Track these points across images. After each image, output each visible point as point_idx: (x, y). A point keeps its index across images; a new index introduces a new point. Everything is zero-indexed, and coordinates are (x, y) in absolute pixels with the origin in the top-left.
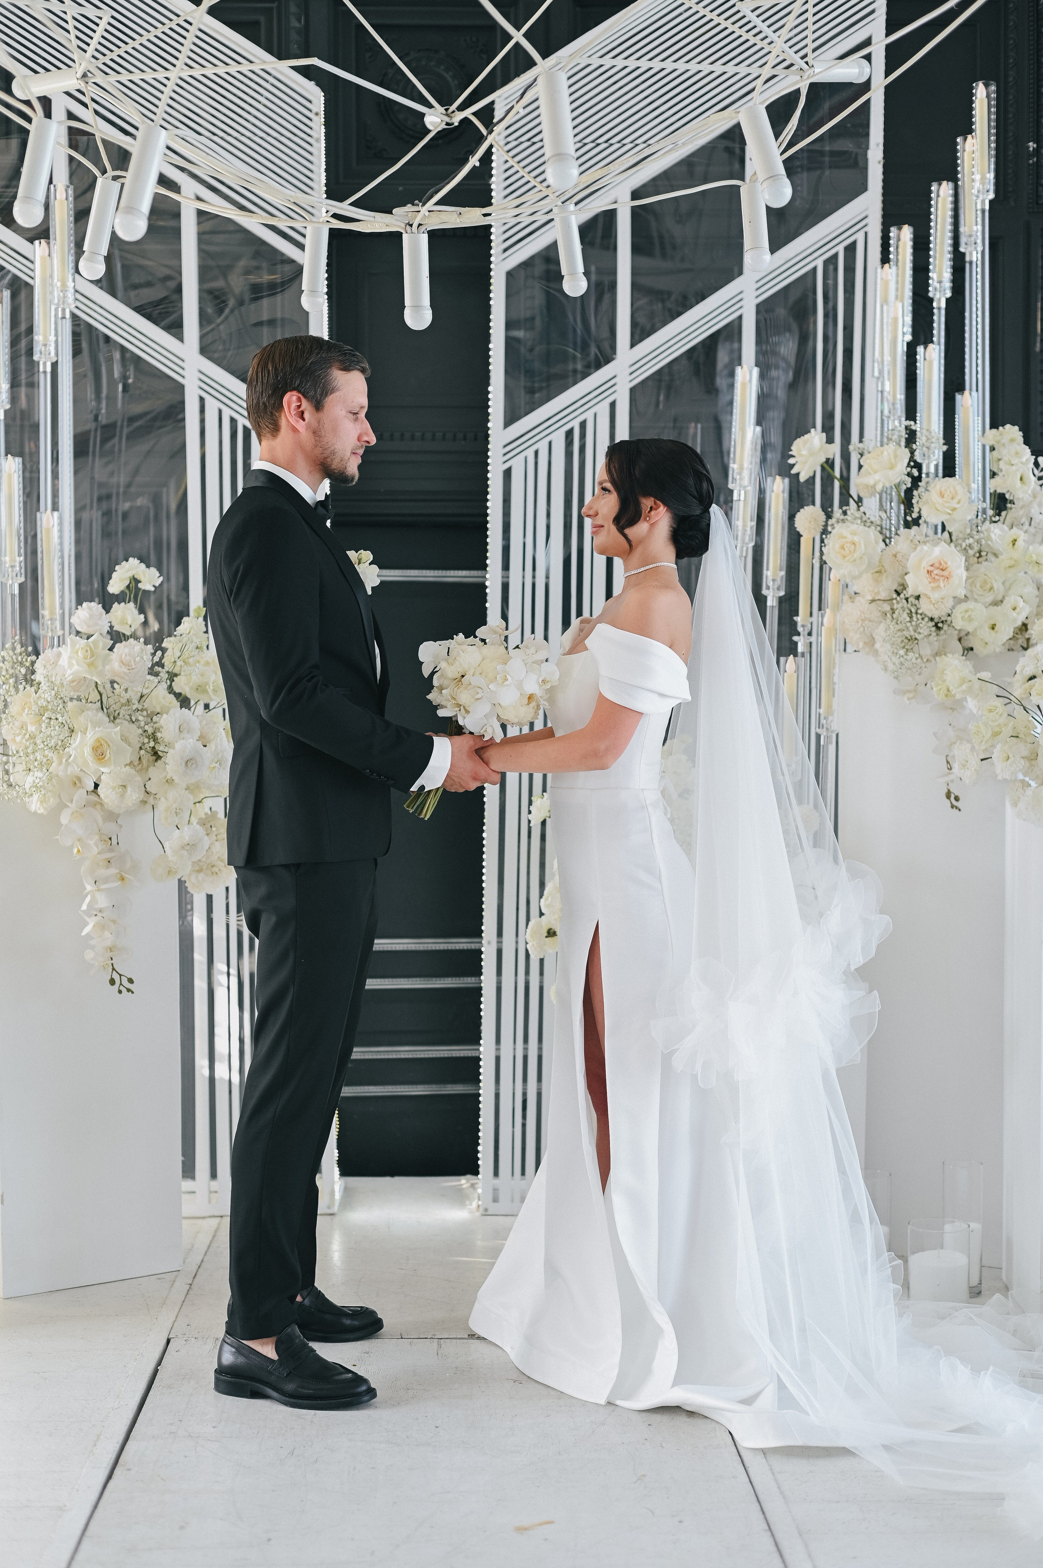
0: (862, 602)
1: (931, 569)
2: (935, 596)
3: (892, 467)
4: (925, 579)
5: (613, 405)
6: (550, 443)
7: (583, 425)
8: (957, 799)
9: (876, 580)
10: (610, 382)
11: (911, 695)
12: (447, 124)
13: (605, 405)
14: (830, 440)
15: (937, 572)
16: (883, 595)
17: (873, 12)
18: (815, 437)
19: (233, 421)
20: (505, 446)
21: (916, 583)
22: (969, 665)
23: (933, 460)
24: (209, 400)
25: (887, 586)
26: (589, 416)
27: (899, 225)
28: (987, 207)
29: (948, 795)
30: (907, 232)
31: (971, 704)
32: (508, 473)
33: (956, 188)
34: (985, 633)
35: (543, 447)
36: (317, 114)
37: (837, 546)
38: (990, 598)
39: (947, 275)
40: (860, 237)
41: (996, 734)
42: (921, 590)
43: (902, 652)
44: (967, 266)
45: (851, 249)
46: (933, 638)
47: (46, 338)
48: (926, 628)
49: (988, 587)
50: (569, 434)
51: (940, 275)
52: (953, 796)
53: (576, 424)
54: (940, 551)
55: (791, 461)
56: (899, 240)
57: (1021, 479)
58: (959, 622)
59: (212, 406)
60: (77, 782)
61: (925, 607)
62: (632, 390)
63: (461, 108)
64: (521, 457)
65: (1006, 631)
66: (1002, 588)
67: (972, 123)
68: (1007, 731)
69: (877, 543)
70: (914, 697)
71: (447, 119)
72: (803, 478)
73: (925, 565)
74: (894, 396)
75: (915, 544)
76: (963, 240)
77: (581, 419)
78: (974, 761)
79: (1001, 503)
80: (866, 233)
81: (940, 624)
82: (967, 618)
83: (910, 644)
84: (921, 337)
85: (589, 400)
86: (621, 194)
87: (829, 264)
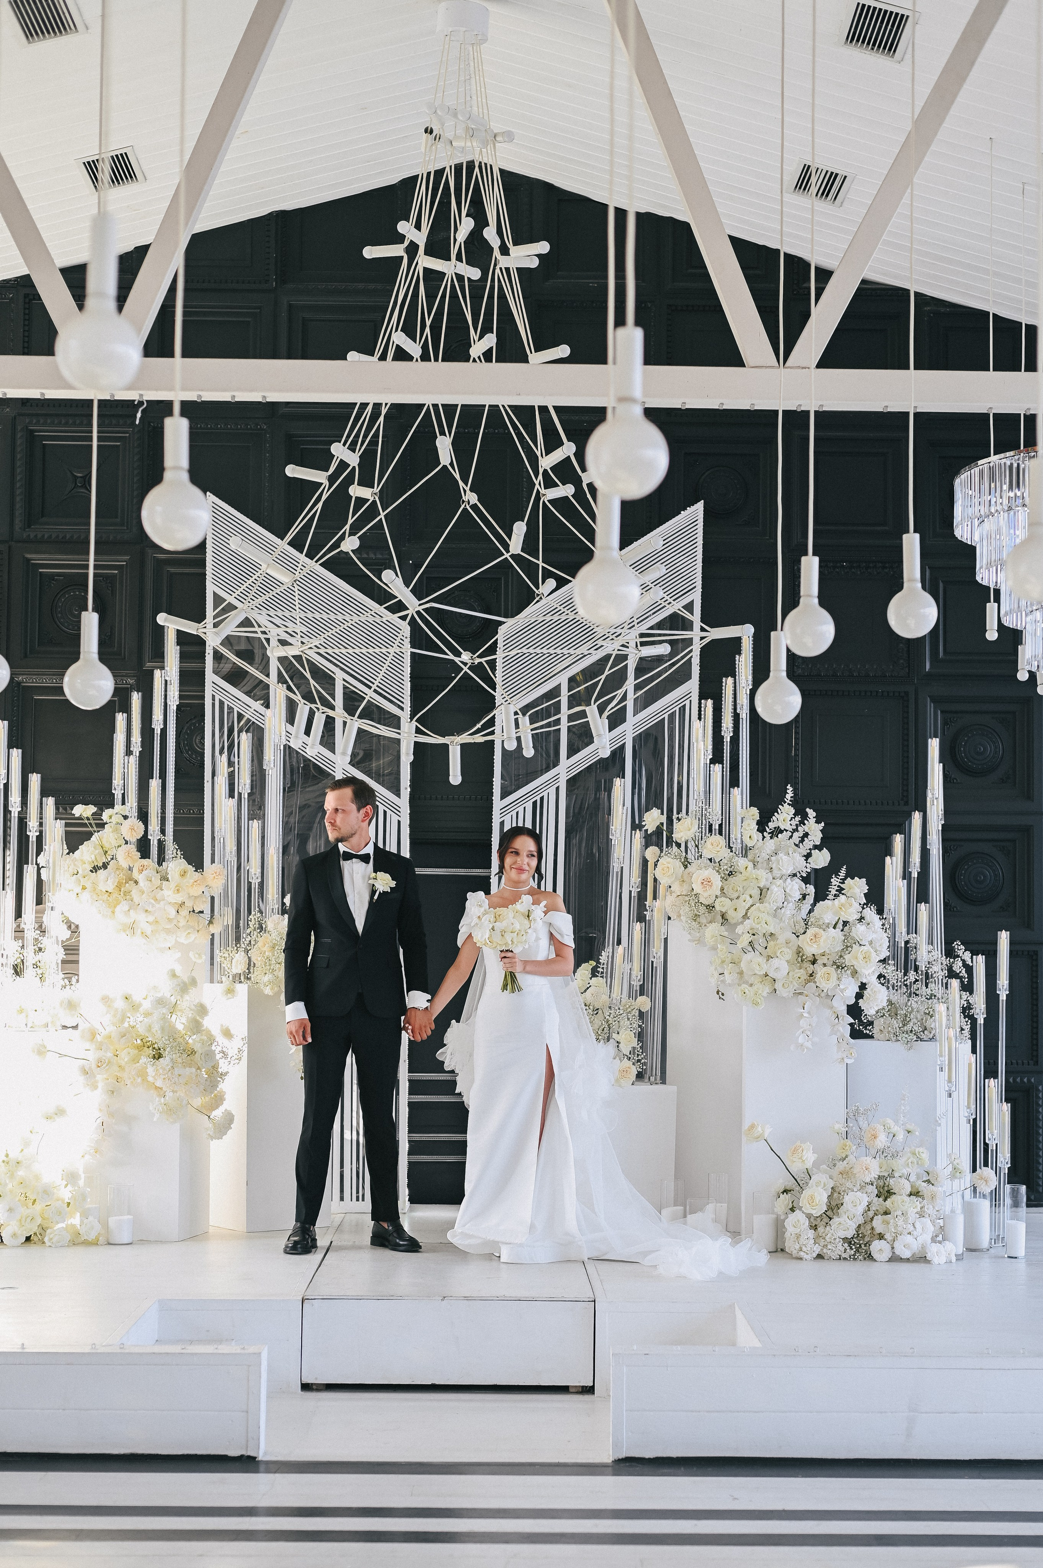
0: (675, 896)
1: (703, 881)
2: (706, 894)
3: (690, 830)
4: (700, 886)
5: (557, 789)
6: (525, 808)
7: (542, 799)
8: (723, 994)
9: (681, 885)
10: (556, 777)
11: (696, 942)
12: (472, 663)
13: (554, 788)
14: (669, 810)
15: (707, 883)
16: (684, 892)
17: (695, 587)
18: (655, 812)
20: (501, 810)
21: (698, 889)
22: (722, 928)
25: (685, 889)
26: (545, 794)
27: (706, 699)
28: (748, 693)
29: (718, 993)
30: (710, 702)
33: (735, 683)
34: (730, 912)
35: (521, 810)
36: (406, 638)
37: (661, 868)
38: (735, 895)
39: (731, 725)
40: (687, 702)
41: (723, 962)
42: (699, 892)
43: (689, 922)
44: (741, 720)
45: (682, 709)
46: (707, 915)
47: (270, 758)
48: (702, 909)
49: (735, 889)
50: (535, 803)
51: (727, 724)
52: (720, 993)
53: (538, 798)
54: (710, 873)
55: (643, 823)
56: (706, 706)
57: (750, 837)
58: (718, 908)
61: (703, 900)
62: (568, 781)
63: (480, 656)
64: (510, 814)
65: (741, 912)
66: (741, 889)
67: (741, 650)
68: (728, 960)
69: (680, 867)
70: (698, 943)
71: (472, 661)
72: (650, 832)
73: (700, 879)
74: (699, 790)
75: (699, 868)
76: (738, 707)
77: (541, 795)
79: (746, 849)
80: (690, 701)
81: (710, 908)
82: (723, 904)
83: (696, 917)
84: (717, 758)
85: (547, 784)
86: (563, 680)
87: (672, 716)
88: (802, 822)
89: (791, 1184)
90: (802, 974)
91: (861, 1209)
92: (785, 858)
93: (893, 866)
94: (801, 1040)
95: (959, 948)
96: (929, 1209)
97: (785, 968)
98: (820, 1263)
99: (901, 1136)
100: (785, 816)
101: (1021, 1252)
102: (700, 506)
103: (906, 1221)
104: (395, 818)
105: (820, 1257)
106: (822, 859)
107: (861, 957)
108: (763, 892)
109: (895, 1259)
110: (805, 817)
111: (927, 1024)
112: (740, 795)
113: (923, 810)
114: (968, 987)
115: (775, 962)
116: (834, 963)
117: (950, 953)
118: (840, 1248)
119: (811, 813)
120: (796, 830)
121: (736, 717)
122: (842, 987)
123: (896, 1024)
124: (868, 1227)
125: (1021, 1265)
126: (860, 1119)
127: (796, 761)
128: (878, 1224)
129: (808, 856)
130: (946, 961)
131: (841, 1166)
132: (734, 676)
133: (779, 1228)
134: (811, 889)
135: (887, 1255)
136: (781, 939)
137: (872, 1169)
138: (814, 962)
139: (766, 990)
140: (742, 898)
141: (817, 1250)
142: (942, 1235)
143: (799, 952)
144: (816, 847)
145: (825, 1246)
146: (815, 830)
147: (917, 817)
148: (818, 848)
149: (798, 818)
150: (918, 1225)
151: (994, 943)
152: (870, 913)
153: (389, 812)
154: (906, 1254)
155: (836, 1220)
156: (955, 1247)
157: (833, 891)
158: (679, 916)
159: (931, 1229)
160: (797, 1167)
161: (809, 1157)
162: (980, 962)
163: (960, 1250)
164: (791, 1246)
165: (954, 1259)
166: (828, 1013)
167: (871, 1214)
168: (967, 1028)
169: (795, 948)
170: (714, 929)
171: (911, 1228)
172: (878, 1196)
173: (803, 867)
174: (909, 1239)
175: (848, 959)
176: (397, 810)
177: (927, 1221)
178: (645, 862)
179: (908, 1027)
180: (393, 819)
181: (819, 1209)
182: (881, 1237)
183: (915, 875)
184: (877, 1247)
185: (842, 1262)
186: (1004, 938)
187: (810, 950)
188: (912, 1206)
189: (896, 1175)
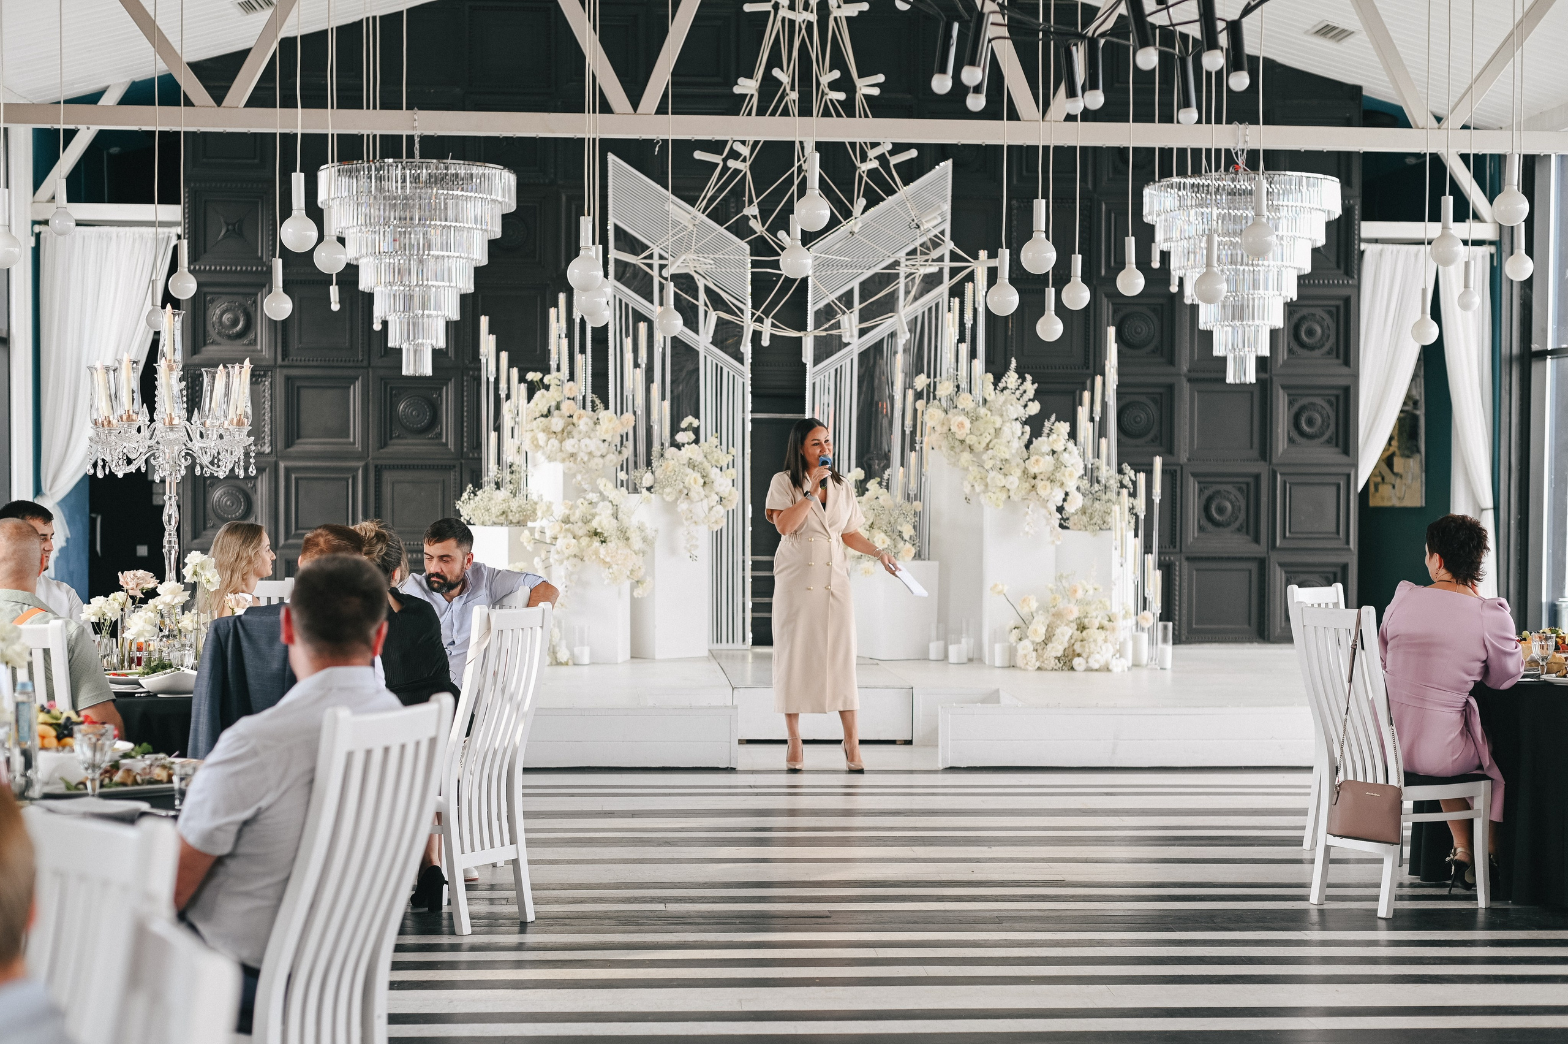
0: (937, 434)
1: (958, 424)
3: (947, 389)
4: (956, 427)
5: (852, 360)
6: (830, 372)
7: (841, 367)
9: (942, 426)
10: (851, 352)
13: (850, 359)
14: (929, 376)
15: (961, 425)
16: (944, 431)
17: (946, 220)
18: (924, 376)
19: (717, 365)
20: (812, 375)
21: (954, 429)
22: (971, 455)
23: (964, 385)
24: (708, 357)
25: (945, 429)
26: (843, 363)
27: (954, 298)
28: (984, 294)
30: (957, 300)
31: (970, 468)
32: (814, 384)
33: (974, 287)
34: (977, 445)
35: (827, 374)
37: (928, 415)
38: (979, 433)
39: (971, 316)
40: (941, 300)
42: (955, 431)
43: (950, 451)
44: (978, 312)
45: (937, 305)
46: (960, 446)
48: (957, 443)
49: (980, 429)
50: (836, 370)
51: (969, 315)
52: (968, 499)
53: (839, 366)
54: (962, 418)
55: (916, 384)
56: (954, 303)
57: (987, 392)
58: (968, 442)
59: (709, 359)
60: (681, 492)
61: (957, 437)
62: (859, 354)
64: (818, 379)
65: (984, 445)
66: (984, 430)
68: (978, 477)
69: (943, 414)
70: (953, 466)
72: (919, 390)
73: (956, 424)
74: (951, 361)
75: (955, 415)
76: (977, 303)
77: (841, 363)
78: (969, 486)
79: (985, 401)
80: (943, 299)
81: (962, 442)
82: (971, 440)
83: (952, 448)
84: (961, 340)
85: (843, 357)
86: (855, 285)
87: (930, 309)
88: (1022, 383)
89: (1020, 623)
90: (1027, 486)
91: (1067, 638)
92: (1011, 407)
93: (1083, 413)
94: (1027, 529)
95: (1126, 467)
96: (1111, 638)
97: (1016, 482)
98: (1040, 672)
99: (1091, 592)
100: (1011, 378)
101: (1168, 664)
102: (950, 162)
103: (1096, 646)
104: (741, 380)
105: (1039, 668)
106: (1035, 408)
107: (1067, 474)
108: (998, 431)
109: (1089, 670)
110: (1024, 380)
111: (1106, 519)
112: (979, 364)
113: (1103, 374)
114: (1133, 495)
115: (1010, 478)
116: (1049, 479)
117: (1120, 471)
118: (1053, 663)
119: (1029, 377)
120: (1018, 389)
121: (975, 310)
122: (1054, 494)
123: (1085, 519)
124: (1071, 650)
125: (1169, 674)
126: (1064, 581)
127: (1012, 338)
128: (1078, 648)
129: (1026, 406)
130: (1118, 477)
131: (1053, 610)
132: (973, 282)
133: (1012, 652)
134: (1027, 428)
135: (1083, 667)
136: (1014, 464)
137: (1075, 612)
138: (1035, 478)
139: (1004, 496)
140: (984, 435)
141: (1038, 664)
142: (1120, 653)
143: (1025, 472)
144: (1030, 400)
145: (1043, 662)
146: (1030, 388)
147: (1099, 379)
148: (1032, 400)
149: (1020, 381)
150: (1103, 648)
151: (1151, 464)
152: (1071, 444)
153: (736, 376)
154: (1096, 666)
155: (1050, 646)
156: (1128, 661)
157: (1046, 430)
158: (940, 447)
159: (1111, 651)
160: (1025, 611)
161: (1034, 605)
162: (1142, 476)
163: (1130, 665)
164: (1020, 662)
165: (1126, 669)
166: (1044, 512)
167: (1073, 641)
168: (1133, 522)
169: (1023, 469)
170: (966, 456)
171: (1099, 649)
172: (1078, 630)
173: (1024, 414)
174: (1097, 656)
175: (1058, 475)
176: (742, 375)
177: (1109, 645)
178: (915, 410)
179: (1092, 522)
180: (739, 381)
181: (1040, 638)
182: (1079, 655)
183: (1097, 419)
184: (1076, 661)
185: (1054, 673)
186: (1158, 462)
187: (1033, 470)
188: (1100, 636)
189: (1089, 616)
